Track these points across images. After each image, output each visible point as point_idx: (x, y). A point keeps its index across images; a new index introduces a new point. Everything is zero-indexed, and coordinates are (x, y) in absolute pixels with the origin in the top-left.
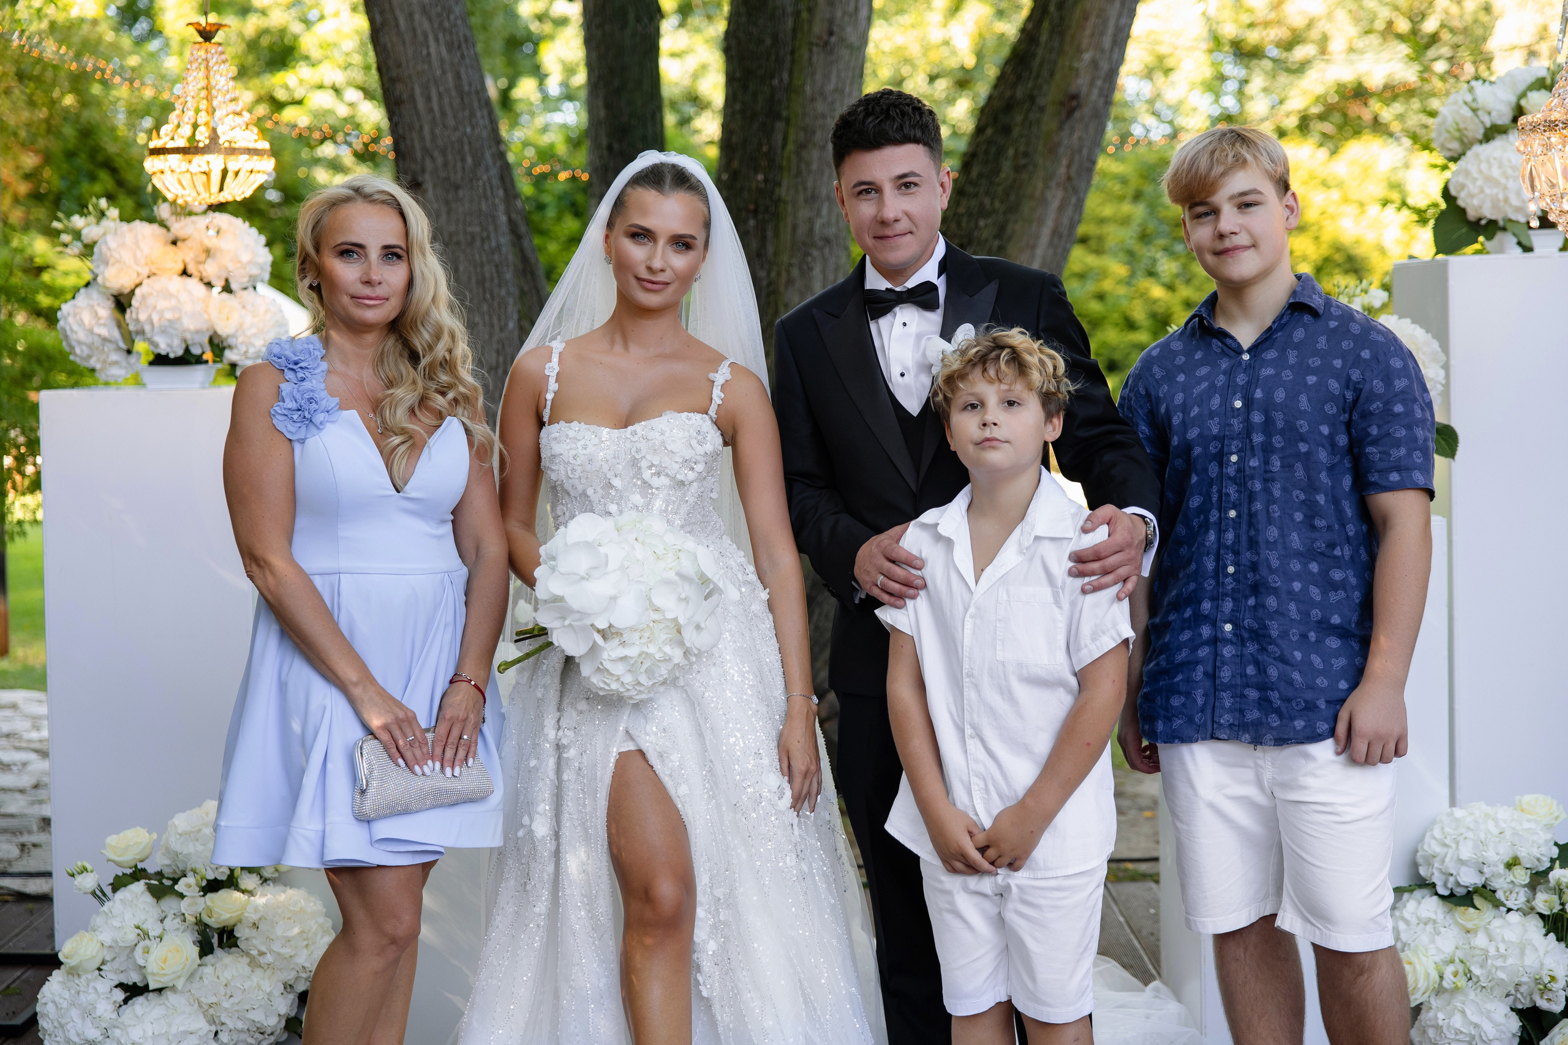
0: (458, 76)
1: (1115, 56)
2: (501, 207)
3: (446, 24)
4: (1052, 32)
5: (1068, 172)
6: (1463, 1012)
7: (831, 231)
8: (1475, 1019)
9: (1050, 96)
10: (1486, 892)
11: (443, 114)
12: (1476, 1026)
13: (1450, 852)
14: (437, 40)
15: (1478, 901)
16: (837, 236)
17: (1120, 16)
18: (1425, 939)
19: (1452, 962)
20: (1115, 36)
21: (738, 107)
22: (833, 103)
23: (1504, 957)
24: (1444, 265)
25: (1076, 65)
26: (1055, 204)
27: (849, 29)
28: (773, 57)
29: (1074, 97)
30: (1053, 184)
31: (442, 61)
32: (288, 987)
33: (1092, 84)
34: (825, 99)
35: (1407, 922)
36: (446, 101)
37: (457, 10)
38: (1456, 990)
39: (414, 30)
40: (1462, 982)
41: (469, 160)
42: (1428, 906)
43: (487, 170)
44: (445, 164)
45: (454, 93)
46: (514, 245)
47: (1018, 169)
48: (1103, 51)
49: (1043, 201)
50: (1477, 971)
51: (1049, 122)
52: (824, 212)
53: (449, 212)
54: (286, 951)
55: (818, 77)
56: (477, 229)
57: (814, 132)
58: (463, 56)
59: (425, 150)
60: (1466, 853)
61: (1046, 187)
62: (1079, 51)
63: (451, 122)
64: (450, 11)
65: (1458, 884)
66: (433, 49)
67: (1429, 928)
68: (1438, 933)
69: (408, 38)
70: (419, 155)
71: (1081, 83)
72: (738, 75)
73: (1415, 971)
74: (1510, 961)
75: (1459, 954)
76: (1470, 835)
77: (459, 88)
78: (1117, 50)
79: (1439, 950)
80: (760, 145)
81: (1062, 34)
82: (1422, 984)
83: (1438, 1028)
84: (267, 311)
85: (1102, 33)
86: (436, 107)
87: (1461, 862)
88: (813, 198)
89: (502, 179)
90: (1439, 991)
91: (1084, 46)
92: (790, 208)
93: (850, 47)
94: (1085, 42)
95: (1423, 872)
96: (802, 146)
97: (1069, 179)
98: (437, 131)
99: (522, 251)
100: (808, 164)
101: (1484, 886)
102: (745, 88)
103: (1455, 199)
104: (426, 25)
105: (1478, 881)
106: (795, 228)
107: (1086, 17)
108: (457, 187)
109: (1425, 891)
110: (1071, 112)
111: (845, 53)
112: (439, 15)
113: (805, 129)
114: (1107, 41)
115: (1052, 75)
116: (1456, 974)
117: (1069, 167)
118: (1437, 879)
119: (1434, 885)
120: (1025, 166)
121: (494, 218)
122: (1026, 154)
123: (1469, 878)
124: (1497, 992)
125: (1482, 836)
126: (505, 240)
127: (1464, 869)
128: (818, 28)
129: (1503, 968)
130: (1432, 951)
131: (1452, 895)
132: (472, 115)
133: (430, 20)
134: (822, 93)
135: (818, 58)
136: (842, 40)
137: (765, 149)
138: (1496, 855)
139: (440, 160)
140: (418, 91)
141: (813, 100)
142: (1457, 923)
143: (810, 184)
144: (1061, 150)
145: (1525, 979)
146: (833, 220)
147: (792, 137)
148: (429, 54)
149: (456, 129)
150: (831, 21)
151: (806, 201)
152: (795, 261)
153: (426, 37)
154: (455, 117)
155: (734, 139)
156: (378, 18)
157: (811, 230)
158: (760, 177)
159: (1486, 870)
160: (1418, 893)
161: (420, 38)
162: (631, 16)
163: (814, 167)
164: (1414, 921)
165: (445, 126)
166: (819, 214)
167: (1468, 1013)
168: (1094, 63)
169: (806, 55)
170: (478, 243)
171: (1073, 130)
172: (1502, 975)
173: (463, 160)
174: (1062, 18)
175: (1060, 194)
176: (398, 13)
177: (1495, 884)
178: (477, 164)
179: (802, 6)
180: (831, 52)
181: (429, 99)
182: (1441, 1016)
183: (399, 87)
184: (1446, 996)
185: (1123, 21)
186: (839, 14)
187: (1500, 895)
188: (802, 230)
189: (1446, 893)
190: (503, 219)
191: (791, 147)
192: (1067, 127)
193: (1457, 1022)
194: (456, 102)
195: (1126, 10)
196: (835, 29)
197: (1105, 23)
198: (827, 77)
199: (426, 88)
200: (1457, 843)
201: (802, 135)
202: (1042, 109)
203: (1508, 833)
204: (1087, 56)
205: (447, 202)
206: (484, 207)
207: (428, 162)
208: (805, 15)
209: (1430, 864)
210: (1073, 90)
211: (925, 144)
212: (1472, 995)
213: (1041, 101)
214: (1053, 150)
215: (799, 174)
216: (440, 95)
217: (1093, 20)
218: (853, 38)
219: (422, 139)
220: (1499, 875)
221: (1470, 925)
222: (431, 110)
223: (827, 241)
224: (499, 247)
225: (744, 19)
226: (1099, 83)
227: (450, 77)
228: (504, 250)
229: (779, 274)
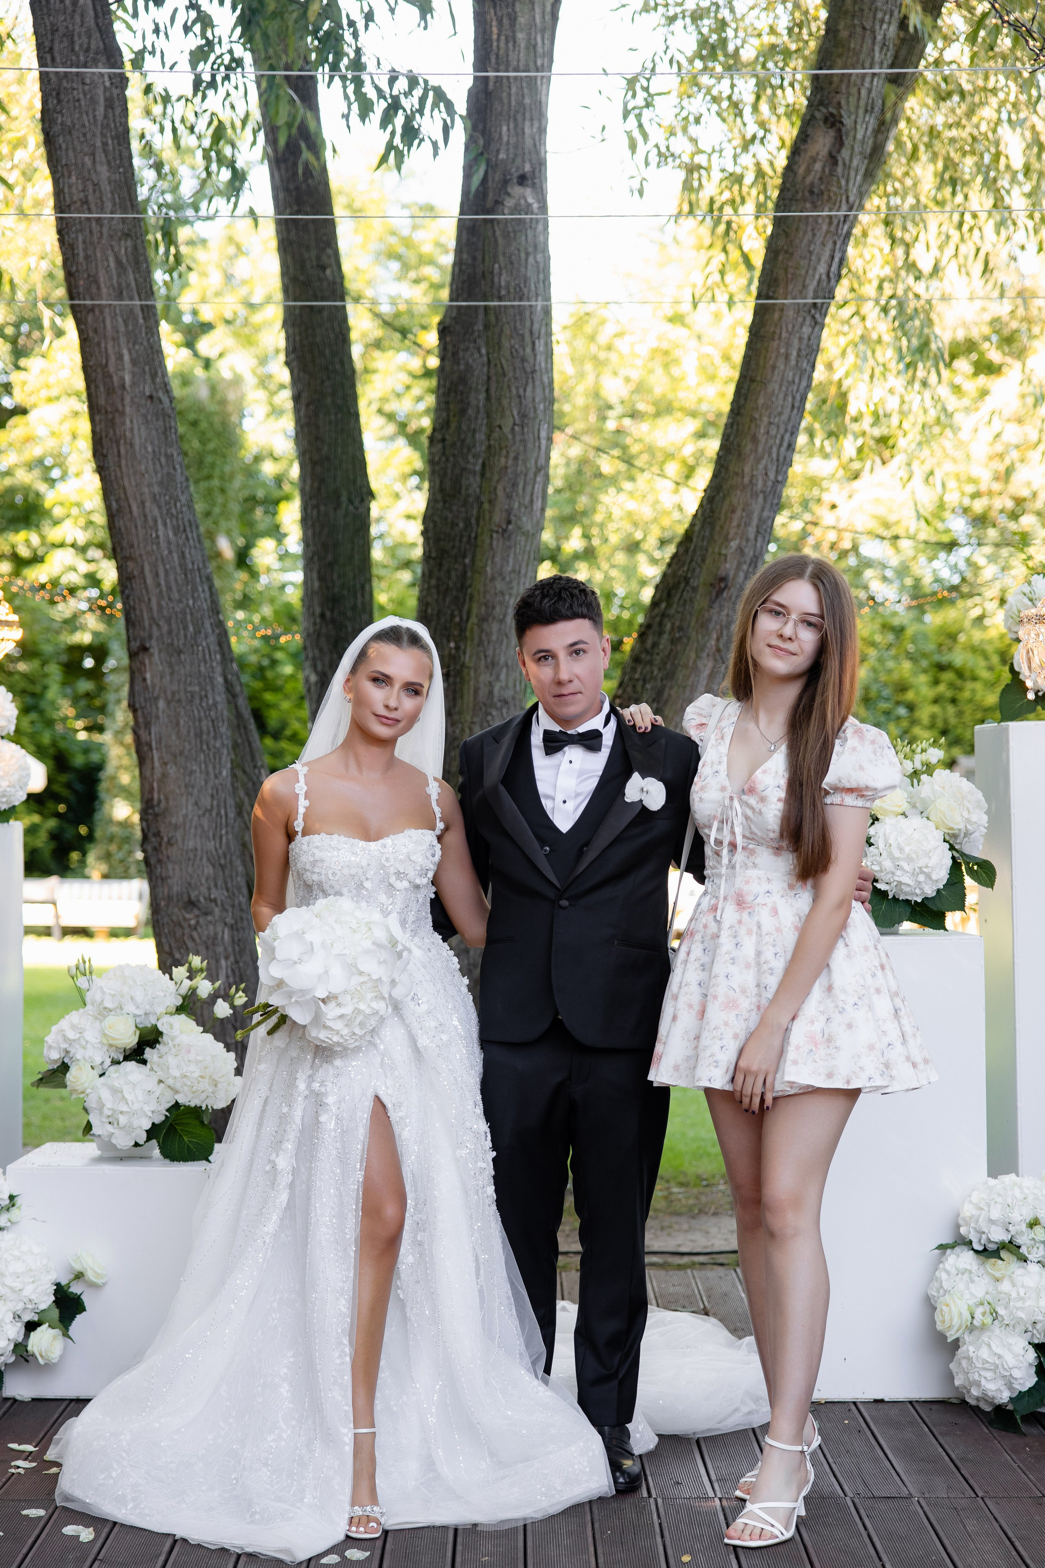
0: (183, 555)
1: (759, 545)
2: (219, 670)
3: (174, 511)
4: (704, 522)
5: (717, 646)
6: (989, 1346)
7: (509, 694)
8: (999, 1351)
9: (702, 578)
10: (1011, 1247)
11: (169, 588)
12: (1000, 1357)
13: (983, 1214)
14: (165, 525)
15: (1003, 1254)
16: (514, 698)
17: (763, 510)
18: (961, 1286)
19: (982, 1304)
20: (758, 526)
21: (433, 582)
22: (510, 582)
23: (1022, 1299)
24: (1007, 729)
25: (724, 552)
26: (707, 672)
27: (524, 519)
28: (465, 539)
29: (723, 579)
30: (704, 655)
31: (169, 542)
32: (17, 1317)
33: (738, 568)
34: (503, 579)
35: (948, 1273)
36: (172, 577)
37: (183, 499)
38: (983, 1327)
39: (145, 516)
40: (988, 1320)
41: (191, 629)
42: (965, 1259)
43: (206, 637)
44: (170, 632)
45: (178, 570)
46: (229, 702)
47: (673, 641)
48: (748, 540)
49: (696, 669)
50: (1001, 1311)
51: (700, 601)
52: (503, 677)
53: (172, 674)
54: (17, 1285)
55: (498, 559)
56: (197, 689)
57: (494, 607)
58: (187, 538)
59: (152, 618)
60: (995, 1214)
61: (698, 657)
62: (727, 540)
63: (176, 595)
64: (177, 500)
65: (989, 1241)
66: (161, 533)
67: (966, 1277)
68: (972, 1281)
69: (139, 523)
70: (147, 624)
71: (729, 567)
72: (434, 554)
73: (950, 1312)
74: (1028, 1303)
75: (989, 1298)
76: (1000, 1200)
77: (183, 566)
78: (760, 539)
79: (972, 1295)
80: (453, 616)
81: (712, 525)
82: (956, 1322)
83: (969, 1359)
84: (12, 757)
85: (747, 525)
86: (163, 583)
87: (991, 1222)
88: (493, 665)
89: (220, 644)
90: (971, 1328)
91: (731, 536)
92: (472, 674)
93: (526, 534)
94: (732, 532)
95: (963, 1231)
96: (483, 619)
97: (718, 650)
98: (163, 603)
99: (236, 708)
100: (489, 635)
101: (1010, 1242)
102: (441, 565)
103: (1018, 673)
104: (156, 512)
105: (1006, 1238)
106: (476, 691)
107: (733, 512)
108: (180, 652)
109: (965, 1248)
110: (720, 592)
111: (521, 539)
112: (167, 503)
113: (486, 605)
114: (751, 531)
115: (703, 560)
116: (984, 1314)
117: (718, 640)
118: (973, 1237)
119: (971, 1242)
120: (680, 638)
121: (211, 679)
122: (680, 629)
123: (998, 1235)
124: (1020, 1328)
125: (1009, 1201)
126: (221, 698)
127: (993, 1228)
128: (498, 517)
129: (1022, 1309)
130: (967, 1296)
131: (985, 1250)
132: (195, 589)
133: (160, 507)
134: (501, 574)
135: (498, 543)
136: (519, 528)
137: (457, 619)
138: (1020, 1216)
139: (165, 628)
140: (147, 568)
141: (493, 579)
142: (988, 1273)
143: (490, 653)
144: (711, 626)
145: (1040, 1318)
146: (511, 684)
147: (474, 611)
148: (158, 537)
149: (180, 601)
150: (509, 512)
151: (487, 667)
152: (475, 719)
153: (155, 521)
154: (179, 591)
155: (429, 611)
156: (114, 504)
157: (491, 693)
158: (452, 645)
159: (1011, 1228)
160: (958, 1249)
161: (151, 522)
162: (344, 498)
163: (494, 638)
164: (954, 1272)
165: (170, 599)
166: (498, 678)
167: (993, 1346)
168: (741, 551)
169: (487, 541)
170: (197, 701)
171: (721, 607)
172: (1021, 1314)
173: (185, 628)
174: (712, 511)
175: (710, 664)
176: (131, 501)
177: (1019, 1241)
178: (197, 632)
179: (484, 499)
180: (509, 538)
181: (157, 575)
182: (971, 1349)
183: (131, 565)
184: (976, 1333)
185: (765, 514)
186: (516, 505)
187: (1023, 1250)
188: (483, 692)
189: (981, 1248)
190: (220, 680)
191: (474, 620)
192: (716, 605)
193: (984, 1353)
194: (181, 578)
195: (768, 506)
196: (513, 518)
197: (750, 516)
198: (505, 559)
199: (154, 566)
200: (989, 1205)
201: (483, 609)
202: (695, 590)
203: (1030, 1199)
204: (734, 544)
205: (171, 665)
206: (203, 669)
207: (155, 628)
208: (486, 506)
209: (967, 1224)
210: (721, 572)
211: (590, 618)
212: (997, 1331)
213: (694, 582)
214: (704, 625)
215: (481, 643)
216: (166, 572)
217: (739, 512)
218: (528, 526)
219: (151, 610)
220: (1022, 1233)
221: (998, 1274)
222: (159, 585)
223: (505, 702)
224: (215, 704)
225: (440, 505)
226: (745, 567)
227: (175, 555)
228: (219, 707)
229: (463, 730)
